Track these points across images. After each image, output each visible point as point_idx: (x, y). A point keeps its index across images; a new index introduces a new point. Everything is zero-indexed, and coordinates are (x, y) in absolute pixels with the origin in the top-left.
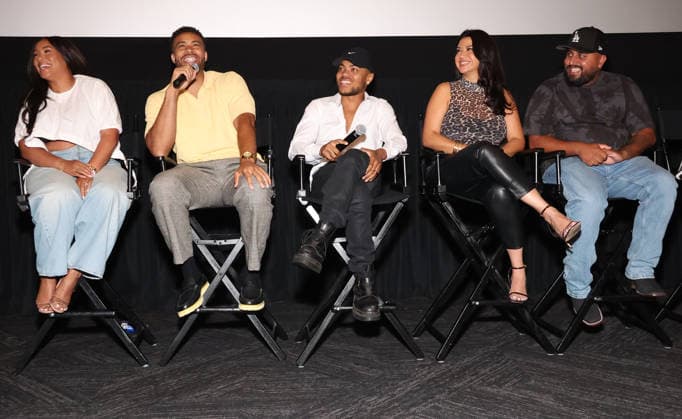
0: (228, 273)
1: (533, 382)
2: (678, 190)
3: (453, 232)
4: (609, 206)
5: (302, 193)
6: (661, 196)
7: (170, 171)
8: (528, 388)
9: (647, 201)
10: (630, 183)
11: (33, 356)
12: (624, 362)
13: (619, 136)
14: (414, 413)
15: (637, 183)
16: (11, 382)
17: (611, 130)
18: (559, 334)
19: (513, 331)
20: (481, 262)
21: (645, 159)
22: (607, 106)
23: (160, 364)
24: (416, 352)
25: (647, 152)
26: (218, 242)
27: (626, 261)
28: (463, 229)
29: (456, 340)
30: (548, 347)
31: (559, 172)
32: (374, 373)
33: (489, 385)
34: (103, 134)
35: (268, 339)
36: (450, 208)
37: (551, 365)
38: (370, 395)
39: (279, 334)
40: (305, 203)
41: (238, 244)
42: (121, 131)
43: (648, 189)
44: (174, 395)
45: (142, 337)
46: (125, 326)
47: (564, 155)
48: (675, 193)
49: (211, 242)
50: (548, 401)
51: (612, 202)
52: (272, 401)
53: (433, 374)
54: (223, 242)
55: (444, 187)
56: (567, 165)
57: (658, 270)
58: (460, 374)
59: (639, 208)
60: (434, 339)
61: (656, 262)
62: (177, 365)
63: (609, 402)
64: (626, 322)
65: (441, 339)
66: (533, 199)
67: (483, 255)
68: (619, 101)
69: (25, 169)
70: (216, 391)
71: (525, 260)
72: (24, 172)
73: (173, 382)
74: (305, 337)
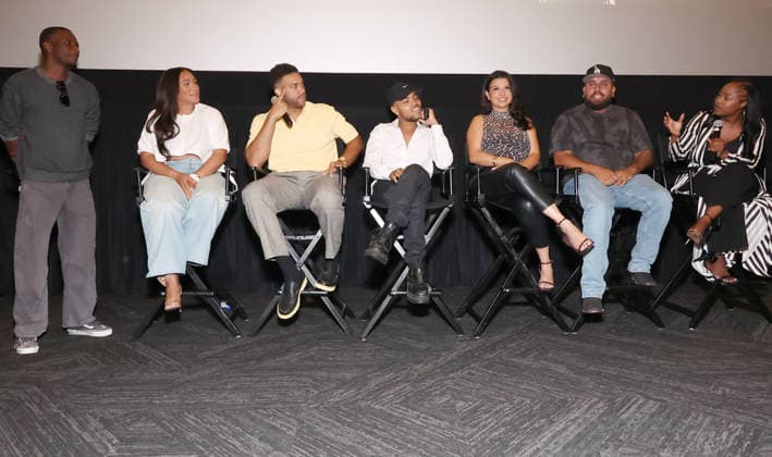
0: (306, 263)
1: (550, 354)
2: (673, 203)
3: (490, 234)
4: (616, 214)
5: (367, 199)
6: (659, 210)
7: (261, 181)
8: (546, 359)
9: (649, 212)
10: (634, 197)
11: (147, 328)
12: (624, 340)
13: (624, 156)
14: (452, 378)
15: (640, 198)
16: (131, 347)
17: (618, 151)
18: (574, 317)
19: (538, 314)
20: (512, 258)
21: (646, 177)
22: (614, 129)
23: (249, 335)
24: (458, 330)
25: (647, 171)
26: (298, 238)
27: (630, 258)
28: (498, 229)
29: (489, 320)
30: (564, 327)
31: (576, 185)
32: (423, 346)
33: (516, 355)
34: (215, 153)
35: (338, 317)
36: (488, 214)
37: (566, 341)
38: (418, 363)
39: (348, 313)
40: (369, 206)
41: (315, 239)
42: (229, 150)
43: (649, 203)
44: (259, 360)
45: (237, 313)
46: (224, 305)
47: (580, 170)
48: (671, 206)
49: (293, 237)
50: (561, 369)
51: (618, 211)
52: (337, 366)
53: (470, 348)
54: (302, 238)
55: (483, 196)
56: (583, 179)
57: (654, 267)
58: (493, 347)
59: (642, 218)
60: (472, 320)
61: (653, 260)
62: (264, 336)
63: (612, 371)
64: (629, 308)
65: (478, 319)
66: (552, 212)
67: (513, 252)
68: (624, 126)
69: (143, 176)
70: (293, 357)
71: (551, 257)
72: (142, 179)
73: (259, 349)
74: (368, 316)
